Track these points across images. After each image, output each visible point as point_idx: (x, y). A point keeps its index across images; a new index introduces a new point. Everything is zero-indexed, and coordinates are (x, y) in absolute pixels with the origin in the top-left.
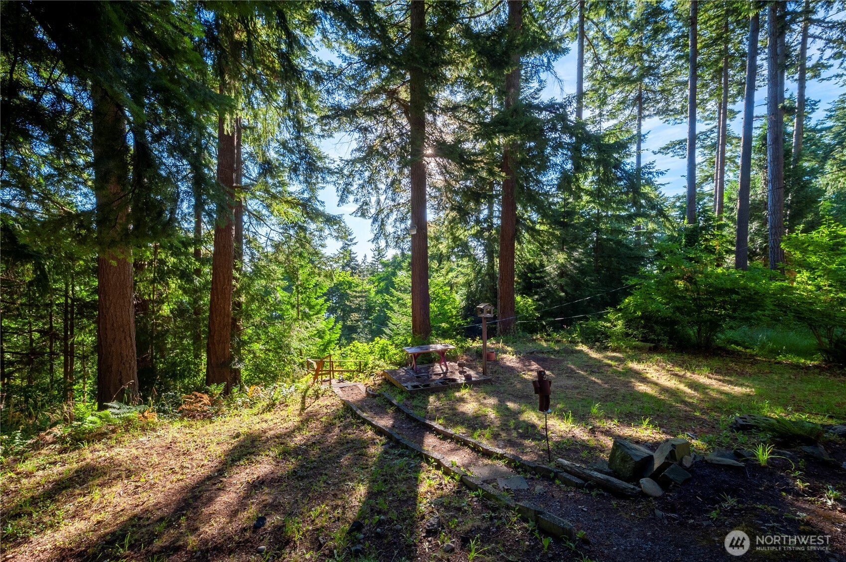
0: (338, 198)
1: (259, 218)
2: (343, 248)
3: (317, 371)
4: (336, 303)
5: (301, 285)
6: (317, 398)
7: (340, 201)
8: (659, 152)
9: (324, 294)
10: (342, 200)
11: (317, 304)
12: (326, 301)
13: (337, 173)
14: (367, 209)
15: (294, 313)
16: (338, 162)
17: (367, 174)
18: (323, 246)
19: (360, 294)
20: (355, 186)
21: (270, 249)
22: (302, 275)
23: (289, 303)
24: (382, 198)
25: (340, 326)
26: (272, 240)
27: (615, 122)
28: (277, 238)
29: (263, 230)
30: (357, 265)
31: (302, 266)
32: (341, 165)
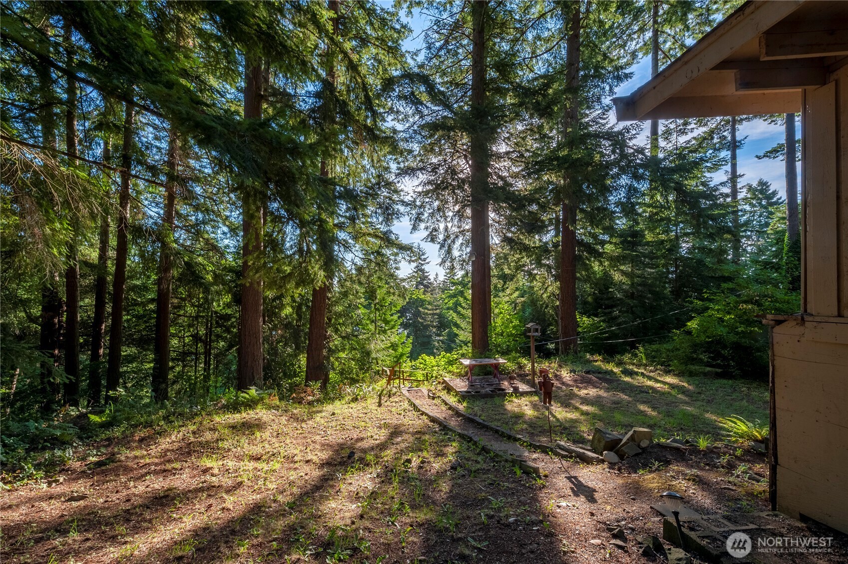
0: (412, 227)
1: (347, 247)
2: (417, 267)
3: (390, 377)
4: (409, 319)
5: (378, 303)
6: (390, 396)
7: (413, 229)
8: (764, 156)
9: (398, 312)
10: (415, 228)
11: (392, 320)
12: (399, 318)
13: (410, 204)
14: (435, 235)
15: (372, 327)
16: (412, 194)
17: (436, 203)
18: (397, 268)
19: (431, 312)
20: (426, 215)
21: (354, 272)
22: (380, 293)
23: (368, 319)
24: (449, 225)
25: (411, 341)
26: (355, 265)
27: (704, 129)
28: (359, 263)
29: (349, 256)
30: (430, 283)
31: (379, 287)
32: (414, 196)
